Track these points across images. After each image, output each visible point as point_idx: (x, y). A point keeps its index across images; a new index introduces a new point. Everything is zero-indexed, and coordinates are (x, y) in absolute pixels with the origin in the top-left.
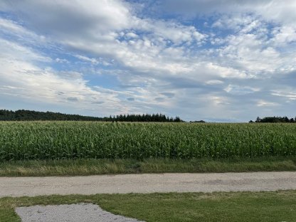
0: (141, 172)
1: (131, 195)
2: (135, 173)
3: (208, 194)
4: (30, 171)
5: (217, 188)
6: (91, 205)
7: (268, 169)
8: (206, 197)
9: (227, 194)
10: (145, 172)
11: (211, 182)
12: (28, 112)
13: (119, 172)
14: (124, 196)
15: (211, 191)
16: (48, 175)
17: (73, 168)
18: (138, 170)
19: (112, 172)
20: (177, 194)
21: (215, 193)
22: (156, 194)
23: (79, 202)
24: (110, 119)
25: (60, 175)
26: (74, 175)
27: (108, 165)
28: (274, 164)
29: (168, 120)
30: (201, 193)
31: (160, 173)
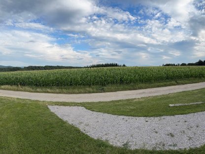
0: (104, 92)
1: (100, 102)
2: (102, 92)
3: (138, 99)
4: (52, 91)
5: (143, 96)
6: (80, 107)
7: (165, 86)
8: (137, 100)
9: (147, 98)
10: (106, 92)
11: (140, 94)
12: (49, 66)
13: (93, 92)
14: (97, 103)
15: (140, 97)
16: (60, 93)
17: (71, 90)
18: (103, 91)
19: (90, 92)
20: (123, 100)
21: (141, 98)
22: (112, 101)
23: (75, 106)
24: (87, 67)
25: (65, 93)
26: (71, 93)
27: (88, 89)
28: (168, 83)
29: (119, 66)
30: (135, 99)
31: (114, 91)
